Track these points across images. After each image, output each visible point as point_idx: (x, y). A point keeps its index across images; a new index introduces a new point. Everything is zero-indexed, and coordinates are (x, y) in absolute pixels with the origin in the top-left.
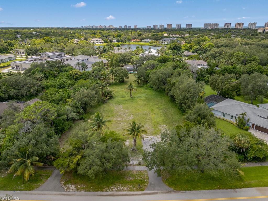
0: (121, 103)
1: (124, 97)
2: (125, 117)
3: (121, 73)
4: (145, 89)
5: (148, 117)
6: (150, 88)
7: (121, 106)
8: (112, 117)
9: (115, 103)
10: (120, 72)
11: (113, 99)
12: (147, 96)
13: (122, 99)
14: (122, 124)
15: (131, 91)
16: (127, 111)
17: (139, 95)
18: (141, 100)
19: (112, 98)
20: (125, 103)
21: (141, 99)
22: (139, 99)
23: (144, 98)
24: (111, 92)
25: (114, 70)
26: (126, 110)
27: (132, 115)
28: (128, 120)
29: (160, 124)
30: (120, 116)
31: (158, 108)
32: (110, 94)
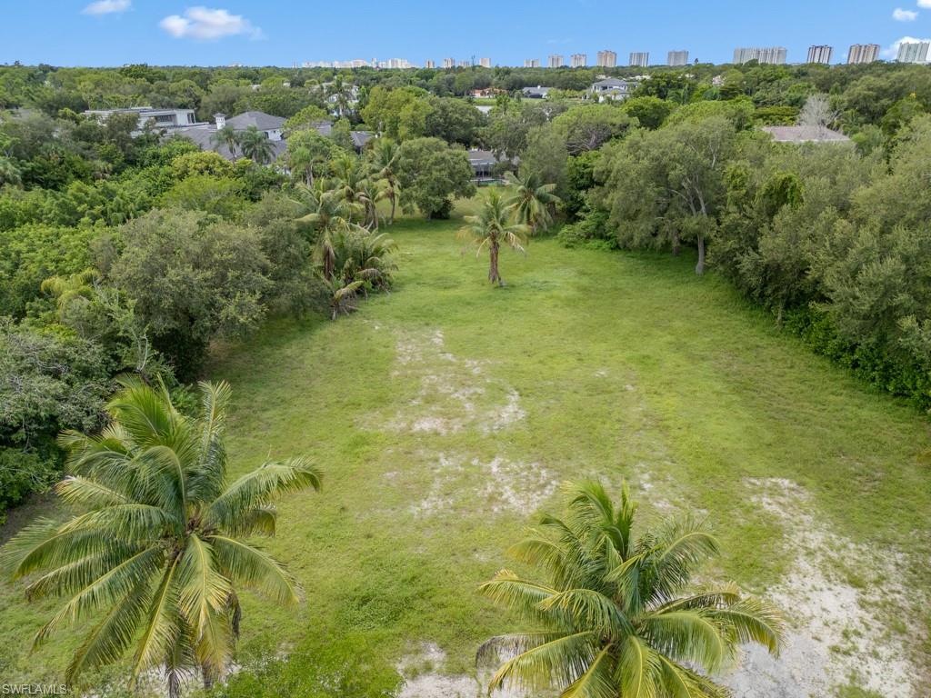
0: (438, 316)
1: (455, 287)
2: (469, 406)
3: (435, 164)
4: (567, 247)
5: (635, 411)
6: (594, 243)
7: (438, 333)
8: (372, 408)
9: (402, 319)
10: (431, 160)
11: (388, 296)
12: (585, 281)
13: (442, 293)
14: (444, 463)
15: (496, 246)
16: (474, 366)
17: (539, 276)
18: (558, 298)
19: (382, 291)
20: (459, 316)
21: (555, 293)
22: (541, 296)
23: (572, 292)
24: (379, 252)
25: (398, 151)
26: (469, 363)
27: (515, 397)
28: (486, 430)
29: (745, 465)
30: (429, 400)
31: (679, 347)
32: (373, 265)
